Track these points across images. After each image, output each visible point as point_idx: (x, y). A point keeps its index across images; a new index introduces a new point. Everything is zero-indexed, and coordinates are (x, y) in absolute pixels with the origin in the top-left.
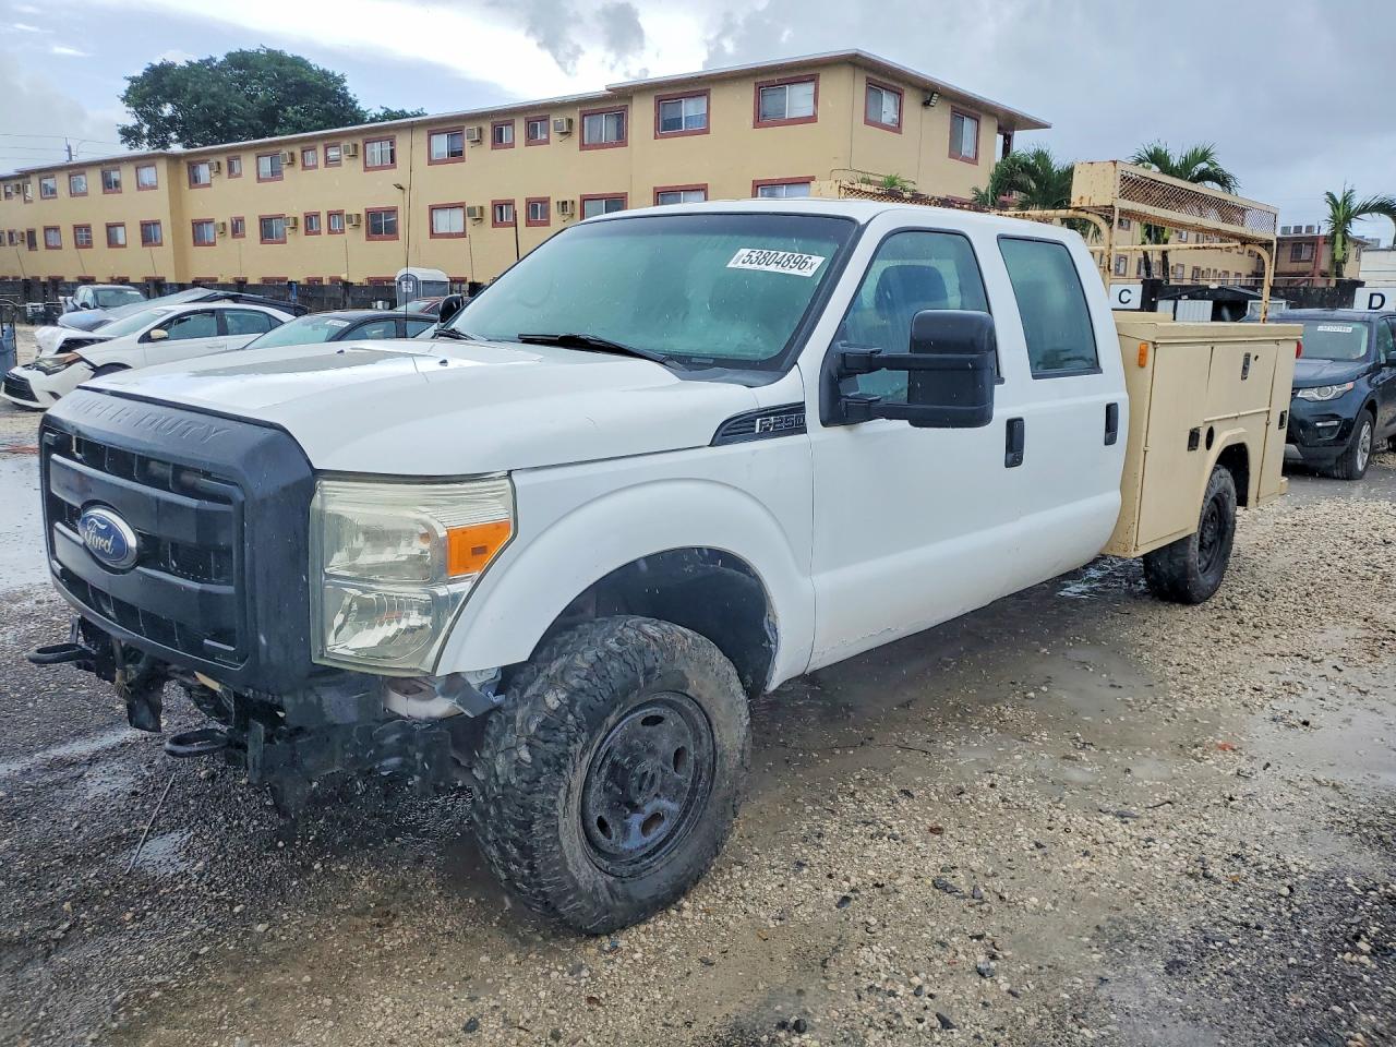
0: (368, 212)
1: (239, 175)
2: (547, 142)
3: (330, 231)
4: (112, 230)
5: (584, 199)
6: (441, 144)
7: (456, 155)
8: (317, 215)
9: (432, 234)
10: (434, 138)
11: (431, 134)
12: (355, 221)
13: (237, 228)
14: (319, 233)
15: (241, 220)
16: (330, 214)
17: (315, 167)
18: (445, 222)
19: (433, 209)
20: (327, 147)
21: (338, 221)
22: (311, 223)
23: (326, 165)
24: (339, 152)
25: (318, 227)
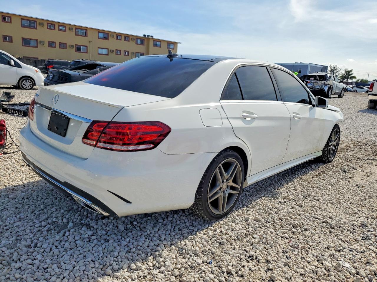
0: (76, 45)
2: (129, 41)
3: (60, 48)
5: (136, 52)
6: (101, 35)
7: (106, 38)
8: (55, 43)
9: (98, 54)
10: (99, 34)
11: (99, 32)
12: (71, 47)
15: (11, 37)
16: (60, 43)
17: (55, 30)
18: (100, 51)
19: (99, 48)
20: (59, 26)
21: (63, 46)
22: (51, 44)
23: (59, 30)
24: (64, 28)
25: (54, 46)
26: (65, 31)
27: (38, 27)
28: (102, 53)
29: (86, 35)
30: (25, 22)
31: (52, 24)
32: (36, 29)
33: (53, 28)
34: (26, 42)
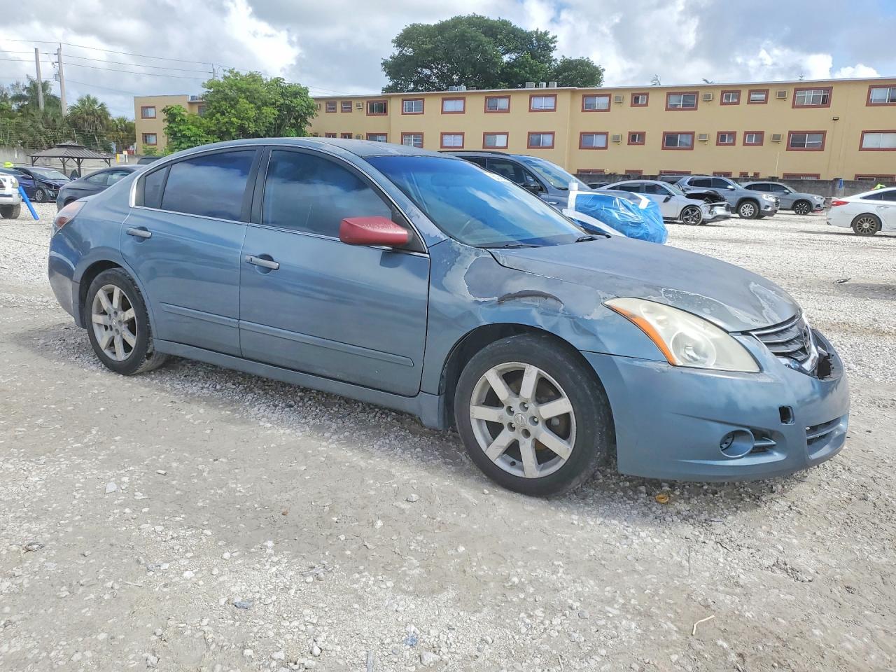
0: (790, 133)
1: (646, 105)
3: (745, 144)
4: (488, 137)
6: (880, 94)
8: (733, 134)
9: (861, 149)
10: (874, 91)
11: (871, 87)
12: (776, 139)
13: (636, 138)
14: (733, 144)
15: (642, 135)
16: (746, 133)
17: (738, 103)
18: (870, 141)
19: (864, 132)
20: (751, 92)
21: (756, 138)
22: (725, 138)
23: (749, 102)
24: (764, 96)
25: (732, 141)
26: (765, 101)
27: (701, 105)
28: (877, 147)
29: (826, 101)
30: (674, 100)
31: (732, 92)
32: (696, 109)
33: (736, 100)
34: (670, 141)
